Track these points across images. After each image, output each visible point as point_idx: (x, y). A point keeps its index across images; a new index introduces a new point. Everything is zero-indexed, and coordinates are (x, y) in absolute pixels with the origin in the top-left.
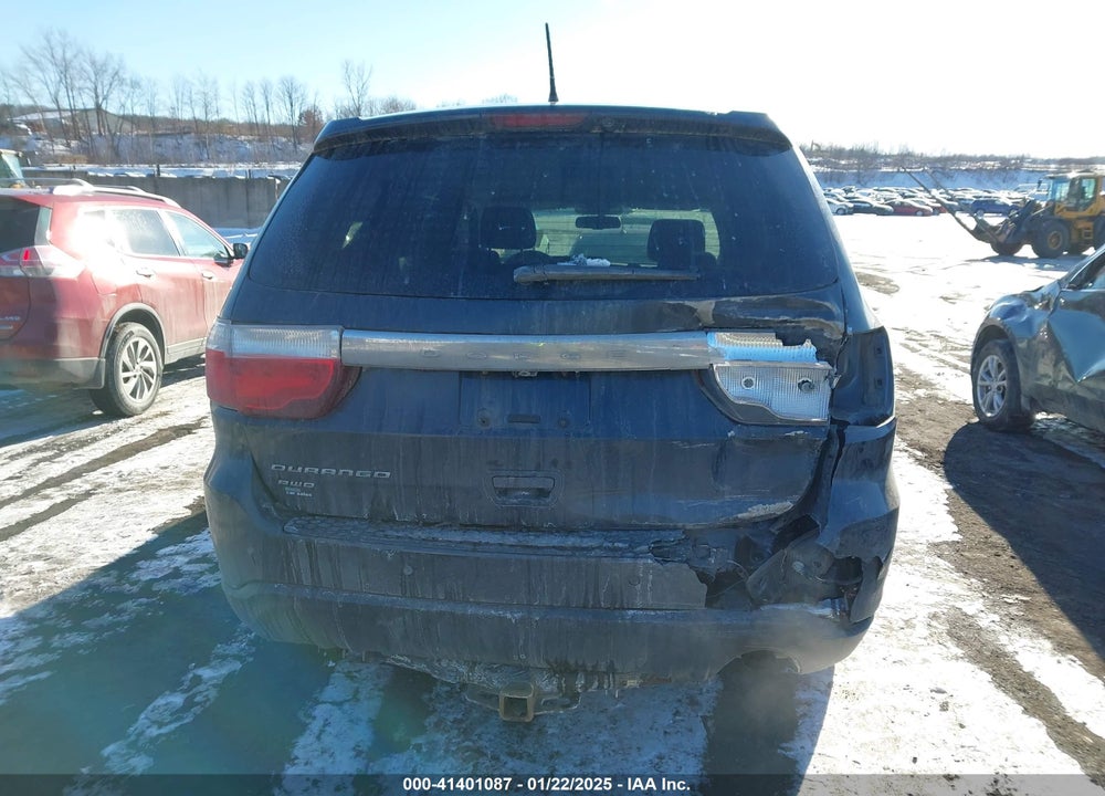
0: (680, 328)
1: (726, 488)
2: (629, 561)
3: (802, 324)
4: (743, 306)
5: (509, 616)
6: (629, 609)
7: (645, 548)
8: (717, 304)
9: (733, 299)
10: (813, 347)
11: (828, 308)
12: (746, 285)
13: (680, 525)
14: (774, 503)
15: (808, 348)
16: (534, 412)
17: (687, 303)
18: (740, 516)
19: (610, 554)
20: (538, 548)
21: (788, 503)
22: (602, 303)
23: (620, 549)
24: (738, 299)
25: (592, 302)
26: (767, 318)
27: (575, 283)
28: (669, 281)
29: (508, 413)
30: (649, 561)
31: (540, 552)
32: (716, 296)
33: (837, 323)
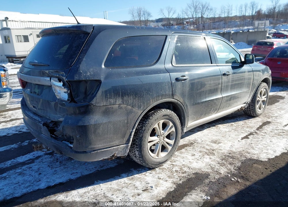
1: (58, 113)
2: (40, 124)
6: (42, 134)
7: (43, 122)
8: (48, 71)
10: (62, 83)
11: (64, 74)
12: (54, 67)
13: (51, 119)
14: (63, 118)
17: (45, 71)
18: (59, 119)
24: (51, 71)
26: (55, 75)
30: (42, 125)
33: (64, 77)
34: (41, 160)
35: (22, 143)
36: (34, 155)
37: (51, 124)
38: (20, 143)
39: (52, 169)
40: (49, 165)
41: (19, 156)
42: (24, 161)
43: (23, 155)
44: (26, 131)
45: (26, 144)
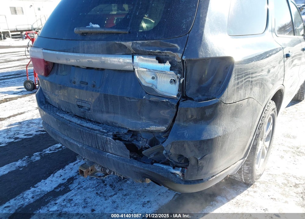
0: (124, 53)
1: (144, 118)
2: (105, 137)
3: (168, 54)
4: (142, 45)
5: (78, 145)
6: (108, 152)
7: (111, 133)
8: (132, 43)
9: (138, 42)
10: (170, 65)
11: (176, 47)
12: (145, 36)
13: (127, 128)
14: (159, 126)
15: (168, 65)
16: (86, 81)
17: (122, 43)
18: (147, 128)
19: (100, 133)
20: (83, 126)
21: (164, 128)
22: (97, 42)
23: (104, 132)
24: (140, 42)
25: (94, 41)
26: (151, 51)
27: (92, 34)
28: (119, 33)
29: (80, 80)
30: (111, 138)
31: (83, 128)
32: (132, 40)
33: (178, 54)
34: (79, 184)
35: (30, 157)
36: (62, 178)
37: (127, 136)
38: (26, 157)
39: (106, 200)
40: (97, 193)
41: (40, 181)
42: (53, 189)
43: (45, 178)
44: (26, 137)
45: (38, 158)
